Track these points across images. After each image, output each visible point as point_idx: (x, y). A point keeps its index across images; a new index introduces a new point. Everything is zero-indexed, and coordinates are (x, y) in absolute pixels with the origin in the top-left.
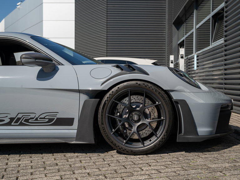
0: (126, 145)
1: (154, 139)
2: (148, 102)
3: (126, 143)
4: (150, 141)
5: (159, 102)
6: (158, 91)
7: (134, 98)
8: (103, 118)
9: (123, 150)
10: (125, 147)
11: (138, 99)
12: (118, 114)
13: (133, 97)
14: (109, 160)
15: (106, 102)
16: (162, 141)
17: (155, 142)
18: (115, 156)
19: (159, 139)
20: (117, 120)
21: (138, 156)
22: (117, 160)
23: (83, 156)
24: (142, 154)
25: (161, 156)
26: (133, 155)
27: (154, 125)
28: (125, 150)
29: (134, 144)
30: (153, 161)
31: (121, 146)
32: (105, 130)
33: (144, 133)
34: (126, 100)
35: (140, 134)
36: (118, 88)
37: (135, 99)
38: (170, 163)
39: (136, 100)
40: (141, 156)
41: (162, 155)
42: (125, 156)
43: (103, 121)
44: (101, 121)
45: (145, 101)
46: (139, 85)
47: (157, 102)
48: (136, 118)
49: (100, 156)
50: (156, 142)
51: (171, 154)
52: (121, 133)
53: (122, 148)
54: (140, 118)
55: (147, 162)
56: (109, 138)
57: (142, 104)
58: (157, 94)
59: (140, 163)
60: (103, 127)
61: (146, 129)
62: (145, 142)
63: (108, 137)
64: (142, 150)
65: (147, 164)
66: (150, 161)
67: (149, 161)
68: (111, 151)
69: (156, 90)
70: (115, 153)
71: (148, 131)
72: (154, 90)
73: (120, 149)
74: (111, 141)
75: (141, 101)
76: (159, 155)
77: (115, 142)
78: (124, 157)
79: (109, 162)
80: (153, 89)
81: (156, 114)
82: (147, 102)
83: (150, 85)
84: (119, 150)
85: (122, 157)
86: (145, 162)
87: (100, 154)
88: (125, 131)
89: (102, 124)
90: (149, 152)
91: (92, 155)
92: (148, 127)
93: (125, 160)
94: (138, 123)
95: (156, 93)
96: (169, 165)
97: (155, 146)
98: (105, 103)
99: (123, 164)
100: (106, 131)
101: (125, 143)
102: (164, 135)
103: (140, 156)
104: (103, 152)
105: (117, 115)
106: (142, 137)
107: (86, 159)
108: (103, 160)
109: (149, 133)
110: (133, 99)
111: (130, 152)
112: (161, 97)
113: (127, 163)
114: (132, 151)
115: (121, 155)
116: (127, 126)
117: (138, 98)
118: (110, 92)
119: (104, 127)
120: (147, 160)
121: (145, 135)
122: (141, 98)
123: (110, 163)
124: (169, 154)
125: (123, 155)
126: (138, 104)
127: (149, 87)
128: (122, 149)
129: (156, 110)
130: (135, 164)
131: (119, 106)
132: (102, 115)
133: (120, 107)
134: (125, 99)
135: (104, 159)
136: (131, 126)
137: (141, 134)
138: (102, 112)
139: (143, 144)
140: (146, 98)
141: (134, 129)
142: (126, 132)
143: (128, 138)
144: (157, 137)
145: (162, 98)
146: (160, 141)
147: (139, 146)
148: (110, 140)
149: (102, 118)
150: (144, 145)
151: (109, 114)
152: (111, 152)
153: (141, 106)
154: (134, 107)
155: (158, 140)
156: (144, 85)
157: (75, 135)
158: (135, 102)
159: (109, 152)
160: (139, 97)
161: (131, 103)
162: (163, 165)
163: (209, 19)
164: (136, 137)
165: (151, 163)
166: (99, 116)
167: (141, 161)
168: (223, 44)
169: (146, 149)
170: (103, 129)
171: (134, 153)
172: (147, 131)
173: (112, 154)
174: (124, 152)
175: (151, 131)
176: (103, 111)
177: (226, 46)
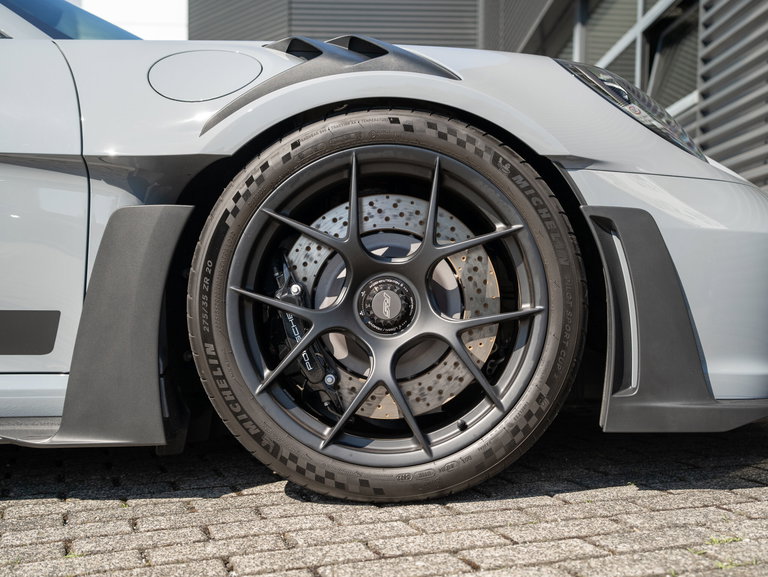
0: (334, 449)
1: (481, 416)
2: (453, 229)
3: (335, 440)
4: (463, 427)
5: (508, 224)
6: (505, 162)
7: (380, 211)
8: (209, 309)
9: (320, 480)
10: (329, 462)
11: (402, 215)
12: (295, 289)
13: (371, 204)
14: (236, 530)
15: (230, 221)
16: (526, 430)
17: (489, 436)
18: (276, 511)
19: (509, 419)
20: (290, 318)
21: (399, 510)
22: (278, 534)
23: (98, 515)
24: (420, 496)
25: (520, 509)
26: (372, 503)
27: (482, 349)
28: (330, 475)
29: (376, 444)
30: (486, 534)
31: (307, 456)
32: (219, 373)
33: (430, 389)
34: (335, 220)
35: (409, 393)
36: (295, 145)
37: (383, 210)
38: (589, 549)
39: (387, 219)
40: (413, 510)
41: (524, 502)
42: (330, 508)
43: (209, 320)
44: (202, 326)
45: (436, 225)
46: (408, 128)
47: (500, 226)
48: (386, 305)
49: (192, 509)
50: (493, 432)
51: (568, 496)
52: (307, 387)
53: (311, 467)
54: (407, 309)
55: (454, 545)
56: (243, 411)
57: (419, 238)
58: (502, 176)
59: (413, 548)
60: (209, 357)
61: (440, 369)
62: (435, 436)
63: (238, 410)
64: (421, 475)
65: (455, 552)
66: (466, 538)
67: (464, 535)
68: (258, 484)
69: (496, 158)
70: (274, 497)
71: (450, 379)
72: (487, 158)
73: (300, 471)
74: (254, 431)
75: (413, 227)
76: (510, 502)
77: (273, 433)
78: (323, 517)
79: (233, 548)
80: (478, 152)
81: (493, 290)
82: (444, 231)
83: (463, 130)
84: (299, 481)
85: (311, 517)
86: (441, 542)
87: (198, 502)
88: (330, 379)
89: (204, 341)
90: (455, 488)
91: (151, 507)
92: (451, 359)
93: (326, 535)
94: (398, 331)
95: (499, 172)
96: (584, 558)
97: (488, 453)
98: (222, 228)
99: (312, 560)
100: (228, 376)
101: (328, 438)
102: (539, 398)
103: (409, 508)
104: (216, 491)
105: (290, 293)
106: (420, 409)
107: (109, 528)
108: (200, 536)
109: (457, 388)
110: (374, 212)
111: (355, 488)
112: (521, 195)
113: (335, 552)
114: (364, 483)
115: (308, 505)
116: (340, 352)
117: (401, 208)
118: (253, 169)
119: (216, 357)
120: (448, 531)
121: (433, 403)
122: (413, 208)
123: (234, 554)
124: (561, 496)
125: (320, 508)
126: (398, 241)
127: (461, 143)
128: (310, 475)
129: (493, 273)
130: (381, 557)
131: (303, 251)
132: (206, 293)
133: (306, 257)
134: (330, 216)
135: (206, 531)
136: (361, 352)
137: (413, 397)
138: (208, 275)
139: (427, 444)
140: (440, 210)
141: (380, 366)
142: (336, 386)
143: (342, 413)
144: (500, 407)
145: (529, 198)
146: (514, 430)
147: (402, 458)
148: (248, 425)
149: (205, 309)
150: (429, 452)
151: (243, 286)
152: (257, 489)
153: (415, 247)
154: (379, 252)
155: (503, 424)
156: (432, 133)
157: (58, 404)
158: (386, 231)
159: (245, 492)
160: (407, 204)
161: (361, 235)
162: (550, 563)
163: (632, 45)
164: (386, 409)
165: (473, 547)
166: (193, 297)
167: (419, 539)
168: (696, 109)
169: (442, 469)
170: (213, 368)
171: (379, 491)
172: (445, 377)
173: (258, 503)
174: (323, 491)
175: (468, 379)
176: (213, 268)
177: (705, 112)
